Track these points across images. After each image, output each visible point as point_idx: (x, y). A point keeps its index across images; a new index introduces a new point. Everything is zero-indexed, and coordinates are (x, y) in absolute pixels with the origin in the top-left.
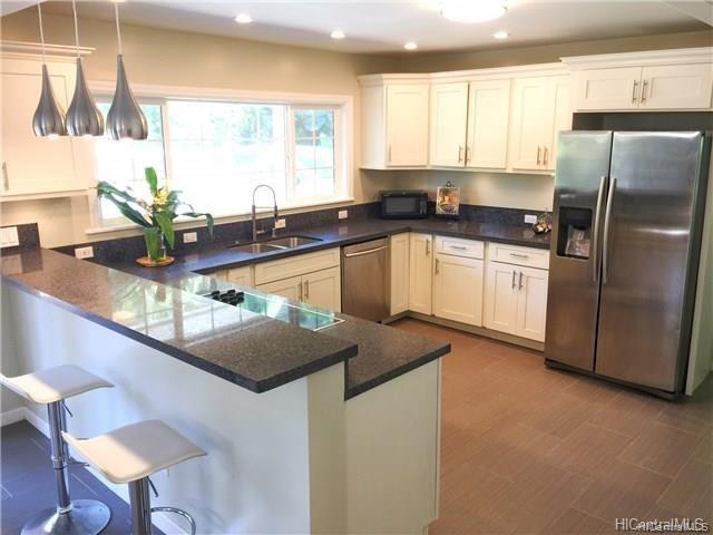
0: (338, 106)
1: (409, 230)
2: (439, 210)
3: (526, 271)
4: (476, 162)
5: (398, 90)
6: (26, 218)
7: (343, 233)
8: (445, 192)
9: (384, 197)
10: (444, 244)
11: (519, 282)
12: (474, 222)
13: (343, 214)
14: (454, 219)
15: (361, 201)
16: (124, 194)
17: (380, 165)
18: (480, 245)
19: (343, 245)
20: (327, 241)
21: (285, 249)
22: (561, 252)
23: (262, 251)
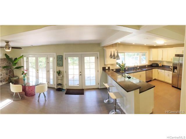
0: (146, 52)
1: (155, 68)
2: (159, 66)
3: (170, 74)
4: (164, 60)
5: (154, 51)
6: (109, 66)
7: (147, 69)
8: (160, 63)
9: (152, 64)
10: (159, 70)
11: (169, 75)
12: (163, 67)
13: (147, 66)
14: (161, 67)
15: (149, 64)
16: (119, 64)
17: (151, 60)
18: (164, 70)
19: (146, 70)
20: (144, 70)
21: (138, 71)
22: (173, 72)
23: (136, 71)
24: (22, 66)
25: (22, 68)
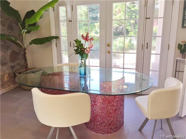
24: (53, 34)
25: (54, 41)
